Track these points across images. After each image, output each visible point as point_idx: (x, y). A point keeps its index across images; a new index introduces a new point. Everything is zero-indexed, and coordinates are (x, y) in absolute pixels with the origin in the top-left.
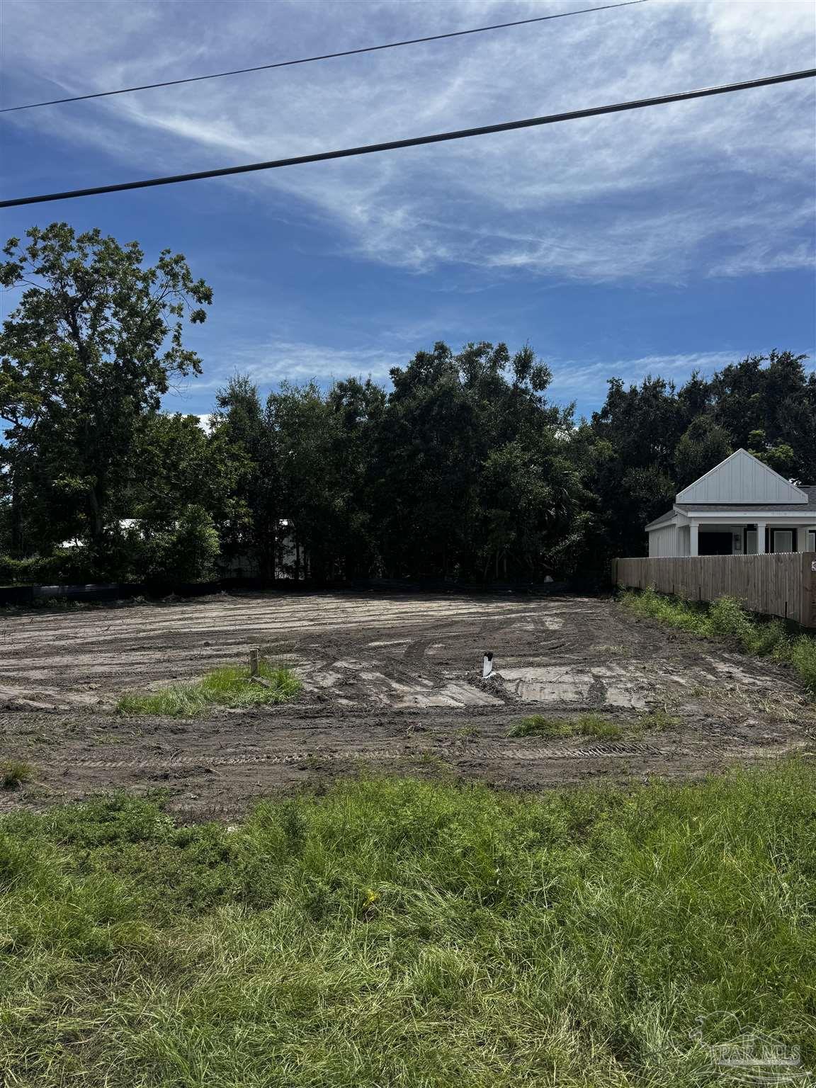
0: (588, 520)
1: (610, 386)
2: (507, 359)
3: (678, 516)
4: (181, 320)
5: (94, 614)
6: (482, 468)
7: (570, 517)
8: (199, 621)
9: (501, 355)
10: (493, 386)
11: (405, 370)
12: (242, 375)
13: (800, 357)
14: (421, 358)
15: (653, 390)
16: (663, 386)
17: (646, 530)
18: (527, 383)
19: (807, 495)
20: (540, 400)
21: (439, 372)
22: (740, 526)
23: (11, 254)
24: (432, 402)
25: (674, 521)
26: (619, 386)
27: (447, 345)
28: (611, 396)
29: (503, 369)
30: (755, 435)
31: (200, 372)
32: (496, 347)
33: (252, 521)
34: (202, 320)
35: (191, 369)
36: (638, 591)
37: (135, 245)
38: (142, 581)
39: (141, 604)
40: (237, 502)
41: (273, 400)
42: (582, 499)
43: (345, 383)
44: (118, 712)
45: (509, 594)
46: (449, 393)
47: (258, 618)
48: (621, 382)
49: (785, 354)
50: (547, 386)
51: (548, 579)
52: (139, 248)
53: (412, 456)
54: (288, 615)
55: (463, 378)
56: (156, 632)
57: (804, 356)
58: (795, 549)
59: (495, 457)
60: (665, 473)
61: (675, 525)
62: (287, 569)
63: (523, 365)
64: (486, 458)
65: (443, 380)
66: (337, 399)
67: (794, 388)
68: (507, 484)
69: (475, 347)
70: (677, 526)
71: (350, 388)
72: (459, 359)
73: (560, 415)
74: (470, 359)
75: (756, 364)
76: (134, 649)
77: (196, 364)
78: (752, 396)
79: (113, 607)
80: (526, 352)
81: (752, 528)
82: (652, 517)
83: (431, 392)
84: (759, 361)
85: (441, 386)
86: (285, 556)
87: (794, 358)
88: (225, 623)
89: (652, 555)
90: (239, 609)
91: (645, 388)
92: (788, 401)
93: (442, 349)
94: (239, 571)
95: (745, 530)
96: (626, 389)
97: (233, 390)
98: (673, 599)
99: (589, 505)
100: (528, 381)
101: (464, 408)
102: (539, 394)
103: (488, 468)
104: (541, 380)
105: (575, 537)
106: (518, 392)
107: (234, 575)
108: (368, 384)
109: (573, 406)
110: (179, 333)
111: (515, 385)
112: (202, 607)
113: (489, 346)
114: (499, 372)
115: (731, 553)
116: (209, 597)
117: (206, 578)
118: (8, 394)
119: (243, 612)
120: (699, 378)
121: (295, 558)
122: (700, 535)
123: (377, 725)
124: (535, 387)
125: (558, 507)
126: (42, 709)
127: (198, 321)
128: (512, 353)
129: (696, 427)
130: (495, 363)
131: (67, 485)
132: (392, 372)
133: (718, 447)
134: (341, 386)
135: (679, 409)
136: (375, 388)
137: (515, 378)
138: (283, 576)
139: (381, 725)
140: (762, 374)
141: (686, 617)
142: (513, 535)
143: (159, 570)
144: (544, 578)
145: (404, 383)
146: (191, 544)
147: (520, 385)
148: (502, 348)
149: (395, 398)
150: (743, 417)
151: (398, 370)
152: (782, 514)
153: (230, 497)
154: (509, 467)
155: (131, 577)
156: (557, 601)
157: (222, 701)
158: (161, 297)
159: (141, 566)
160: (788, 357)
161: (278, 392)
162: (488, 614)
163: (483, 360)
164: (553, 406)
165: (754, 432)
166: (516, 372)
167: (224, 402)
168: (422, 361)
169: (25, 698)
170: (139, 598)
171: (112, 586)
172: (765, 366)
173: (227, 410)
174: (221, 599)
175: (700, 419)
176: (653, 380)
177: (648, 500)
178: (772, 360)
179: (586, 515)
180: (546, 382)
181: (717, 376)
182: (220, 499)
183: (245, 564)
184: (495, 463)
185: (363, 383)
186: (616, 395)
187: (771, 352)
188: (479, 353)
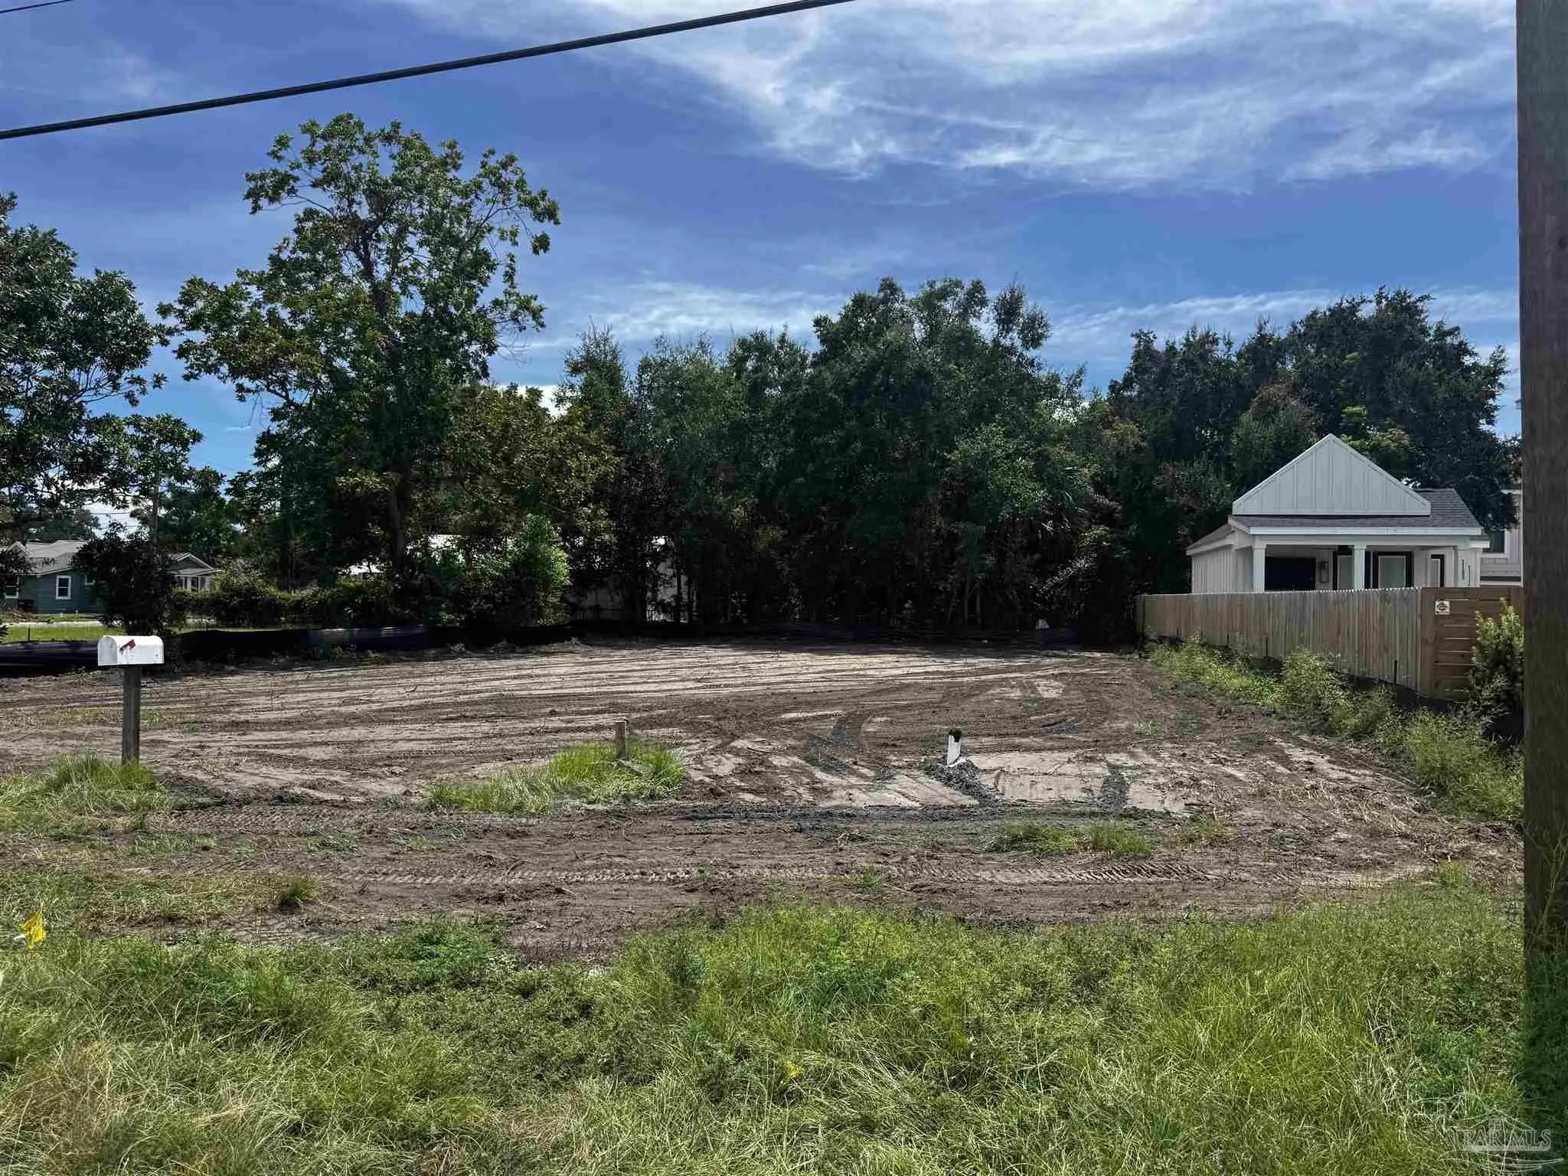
0: (1101, 538)
1: (1135, 341)
2: (983, 303)
3: (1237, 533)
4: (513, 250)
5: (394, 668)
6: (946, 462)
7: (1076, 534)
8: (542, 680)
9: (975, 297)
10: (963, 343)
11: (835, 319)
12: (601, 330)
13: (1421, 299)
14: (860, 302)
15: (1200, 347)
16: (1215, 342)
17: (1188, 553)
18: (1014, 339)
19: (1428, 504)
20: (1032, 363)
21: (886, 322)
22: (1328, 548)
23: (279, 158)
24: (874, 367)
25: (1229, 541)
26: (1149, 342)
27: (898, 284)
28: (1137, 356)
29: (979, 318)
30: (1351, 415)
31: (542, 325)
32: (968, 285)
33: (614, 540)
34: (546, 249)
35: (530, 322)
36: (1175, 642)
37: (452, 146)
38: (461, 622)
39: (461, 654)
40: (595, 512)
41: (644, 367)
42: (1092, 506)
43: (750, 339)
44: (432, 807)
45: (985, 646)
46: (899, 353)
47: (622, 677)
48: (1151, 336)
49: (1398, 294)
50: (1043, 342)
51: (1042, 624)
52: (458, 149)
53: (845, 444)
54: (666, 672)
55: (919, 331)
56: (482, 695)
57: (1427, 297)
58: (1409, 583)
59: (966, 448)
60: (1217, 471)
61: (1230, 546)
62: (662, 607)
63: (1008, 312)
64: (952, 447)
65: (890, 335)
66: (738, 362)
67: (1412, 345)
68: (981, 485)
69: (938, 286)
70: (1234, 548)
71: (756, 346)
72: (911, 304)
73: (1062, 386)
74: (930, 303)
75: (1354, 309)
76: (451, 719)
77: (536, 314)
78: (1348, 356)
79: (421, 659)
80: (1012, 291)
81: (1347, 551)
82: (1196, 536)
83: (874, 353)
84: (1359, 304)
85: (888, 344)
86: (661, 588)
87: (1413, 299)
88: (578, 684)
89: (1197, 590)
90: (597, 663)
91: (1188, 344)
92: (1401, 364)
93: (890, 288)
94: (596, 609)
95: (1335, 555)
96: (1159, 345)
97: (588, 352)
98: (1227, 654)
99: (1106, 517)
100: (1015, 335)
101: (922, 374)
102: (1031, 353)
103: (954, 462)
104: (1034, 335)
105: (1081, 563)
106: (1000, 351)
107: (589, 615)
108: (782, 340)
109: (1081, 372)
110: (512, 269)
111: (996, 342)
112: (544, 659)
113: (958, 284)
114: (973, 322)
115: (1314, 588)
116: (556, 646)
117: (550, 619)
118: (276, 356)
119: (602, 667)
120: (1268, 330)
121: (674, 591)
122: (1269, 561)
123: (796, 831)
124: (1025, 345)
125: (1058, 520)
126: (326, 801)
127: (541, 251)
128: (992, 294)
129: (1264, 403)
130: (966, 310)
131: (357, 485)
132: (818, 323)
133: (1296, 431)
134: (743, 343)
135: (1238, 377)
136: (791, 346)
137: (996, 331)
138: (657, 617)
139: (801, 831)
140: (1364, 325)
141: (1245, 681)
142: (990, 560)
143: (486, 607)
144: (1035, 623)
145: (835, 338)
146: (530, 568)
147: (1003, 341)
148: (977, 287)
149: (821, 360)
150: (1333, 387)
151: (826, 319)
152: (1390, 531)
153: (584, 504)
154: (986, 461)
155: (446, 617)
156: (1055, 656)
157: (578, 793)
158: (487, 218)
159: (459, 602)
160: (1403, 299)
161: (654, 355)
162: (953, 675)
163: (948, 305)
164: (1053, 371)
165: (1350, 409)
166: (997, 321)
167: (576, 370)
168: (860, 307)
169: (302, 785)
170: (458, 647)
171: (420, 629)
172: (1367, 311)
173: (579, 380)
174: (571, 648)
175: (1270, 391)
176: (1200, 331)
177: (1192, 510)
178: (1379, 302)
179: (1099, 530)
180: (1041, 336)
181: (1295, 328)
182: (571, 507)
183: (606, 600)
184: (965, 455)
185: (774, 339)
186: (1144, 354)
187: (1377, 291)
188: (943, 294)
